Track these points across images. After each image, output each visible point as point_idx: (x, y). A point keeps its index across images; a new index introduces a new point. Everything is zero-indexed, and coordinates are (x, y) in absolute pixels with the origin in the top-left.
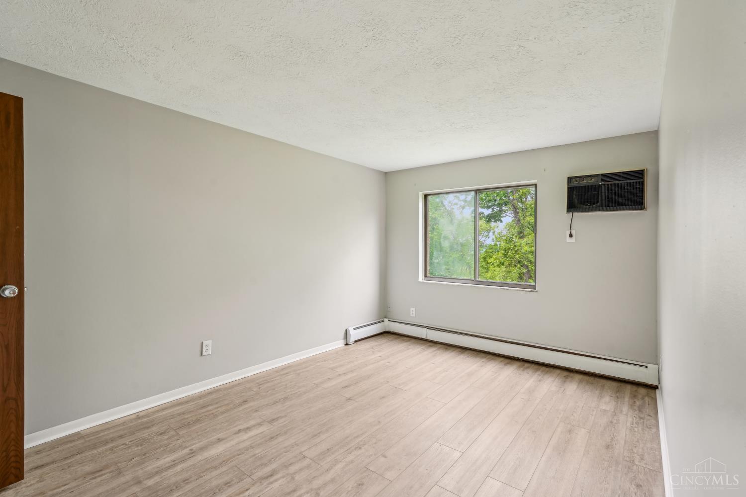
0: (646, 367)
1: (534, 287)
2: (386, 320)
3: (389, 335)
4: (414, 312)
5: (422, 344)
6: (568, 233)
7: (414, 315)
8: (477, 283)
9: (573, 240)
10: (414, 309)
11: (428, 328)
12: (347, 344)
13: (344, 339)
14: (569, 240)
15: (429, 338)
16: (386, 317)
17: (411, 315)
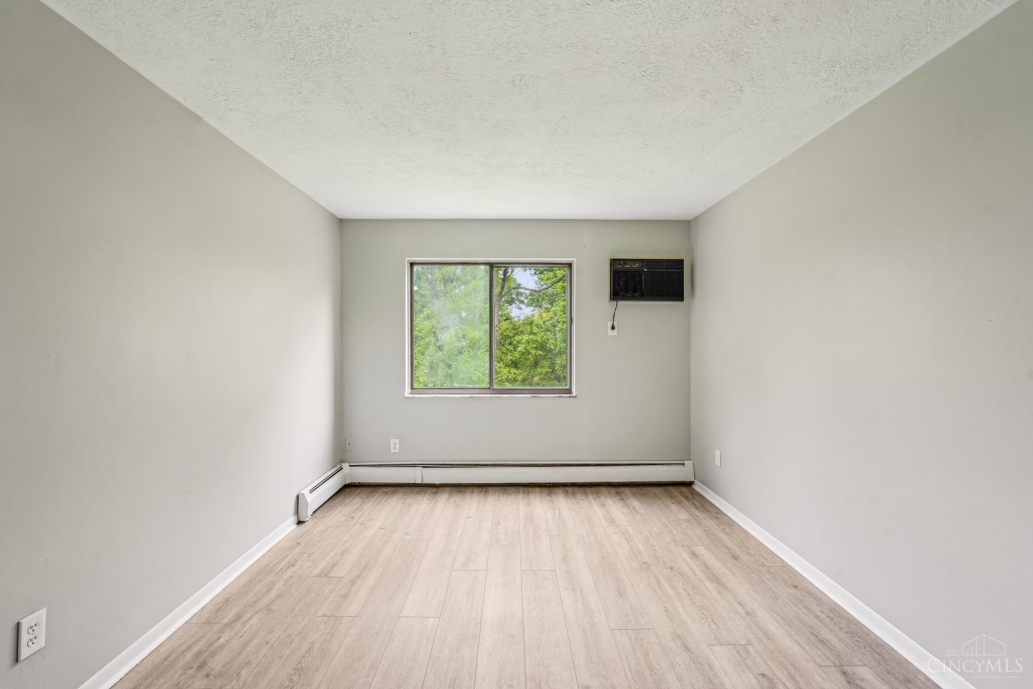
0: (684, 464)
1: (569, 391)
2: (346, 466)
3: (353, 489)
4: (398, 446)
5: (417, 493)
6: (610, 324)
7: (397, 450)
8: (494, 392)
9: (614, 333)
10: (397, 441)
11: (425, 466)
12: (299, 523)
13: (295, 514)
14: (611, 332)
15: (426, 481)
16: (342, 461)
17: (392, 450)
